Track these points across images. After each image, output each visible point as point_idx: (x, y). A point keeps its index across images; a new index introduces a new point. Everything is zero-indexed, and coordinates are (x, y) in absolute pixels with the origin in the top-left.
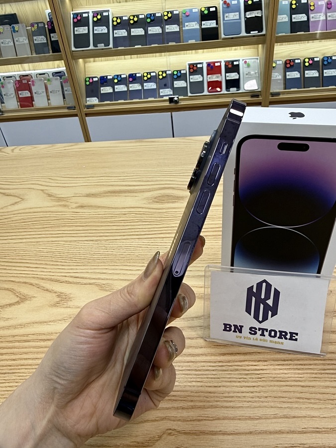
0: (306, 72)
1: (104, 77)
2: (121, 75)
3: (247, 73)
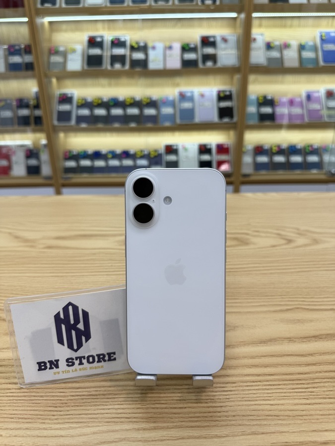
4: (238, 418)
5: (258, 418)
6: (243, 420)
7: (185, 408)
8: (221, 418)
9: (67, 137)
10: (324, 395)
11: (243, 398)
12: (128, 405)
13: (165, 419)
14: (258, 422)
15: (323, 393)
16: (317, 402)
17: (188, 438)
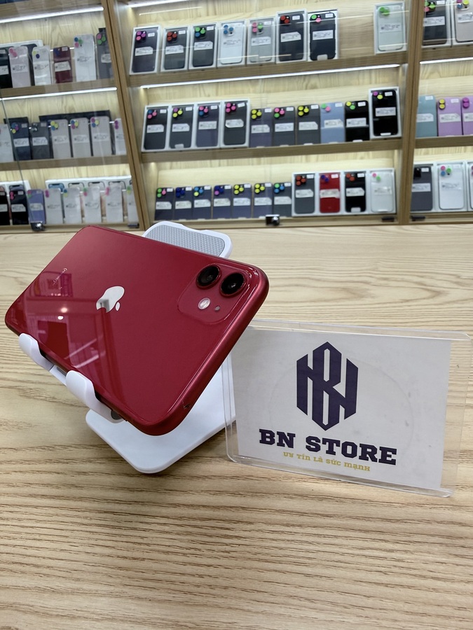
1: (181, 188)
2: (203, 187)
3: (376, 189)
4: (230, 592)
5: (272, 599)
6: (240, 598)
7: (144, 559)
8: (200, 590)
9: (159, 169)
10: (424, 570)
11: (256, 554)
12: (49, 542)
13: (98, 577)
14: (266, 608)
15: (424, 566)
16: (405, 584)
17: (122, 620)
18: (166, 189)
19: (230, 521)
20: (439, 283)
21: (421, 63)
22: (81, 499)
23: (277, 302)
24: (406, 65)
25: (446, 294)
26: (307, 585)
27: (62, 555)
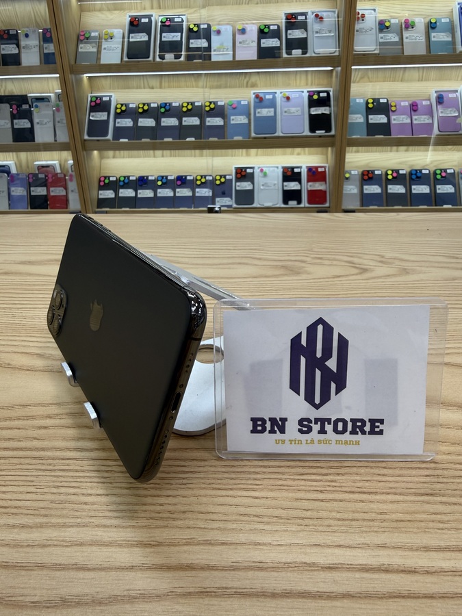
0: (389, 187)
4: (190, 515)
6: (197, 519)
8: (161, 515)
9: (101, 157)
10: (353, 487)
11: (210, 484)
13: (65, 512)
14: (221, 525)
15: (353, 484)
16: (337, 498)
17: (90, 545)
18: (109, 177)
19: (185, 460)
20: (366, 262)
21: (353, 67)
22: (43, 449)
23: (222, 278)
24: (339, 68)
25: (372, 271)
26: (255, 505)
27: (29, 497)
